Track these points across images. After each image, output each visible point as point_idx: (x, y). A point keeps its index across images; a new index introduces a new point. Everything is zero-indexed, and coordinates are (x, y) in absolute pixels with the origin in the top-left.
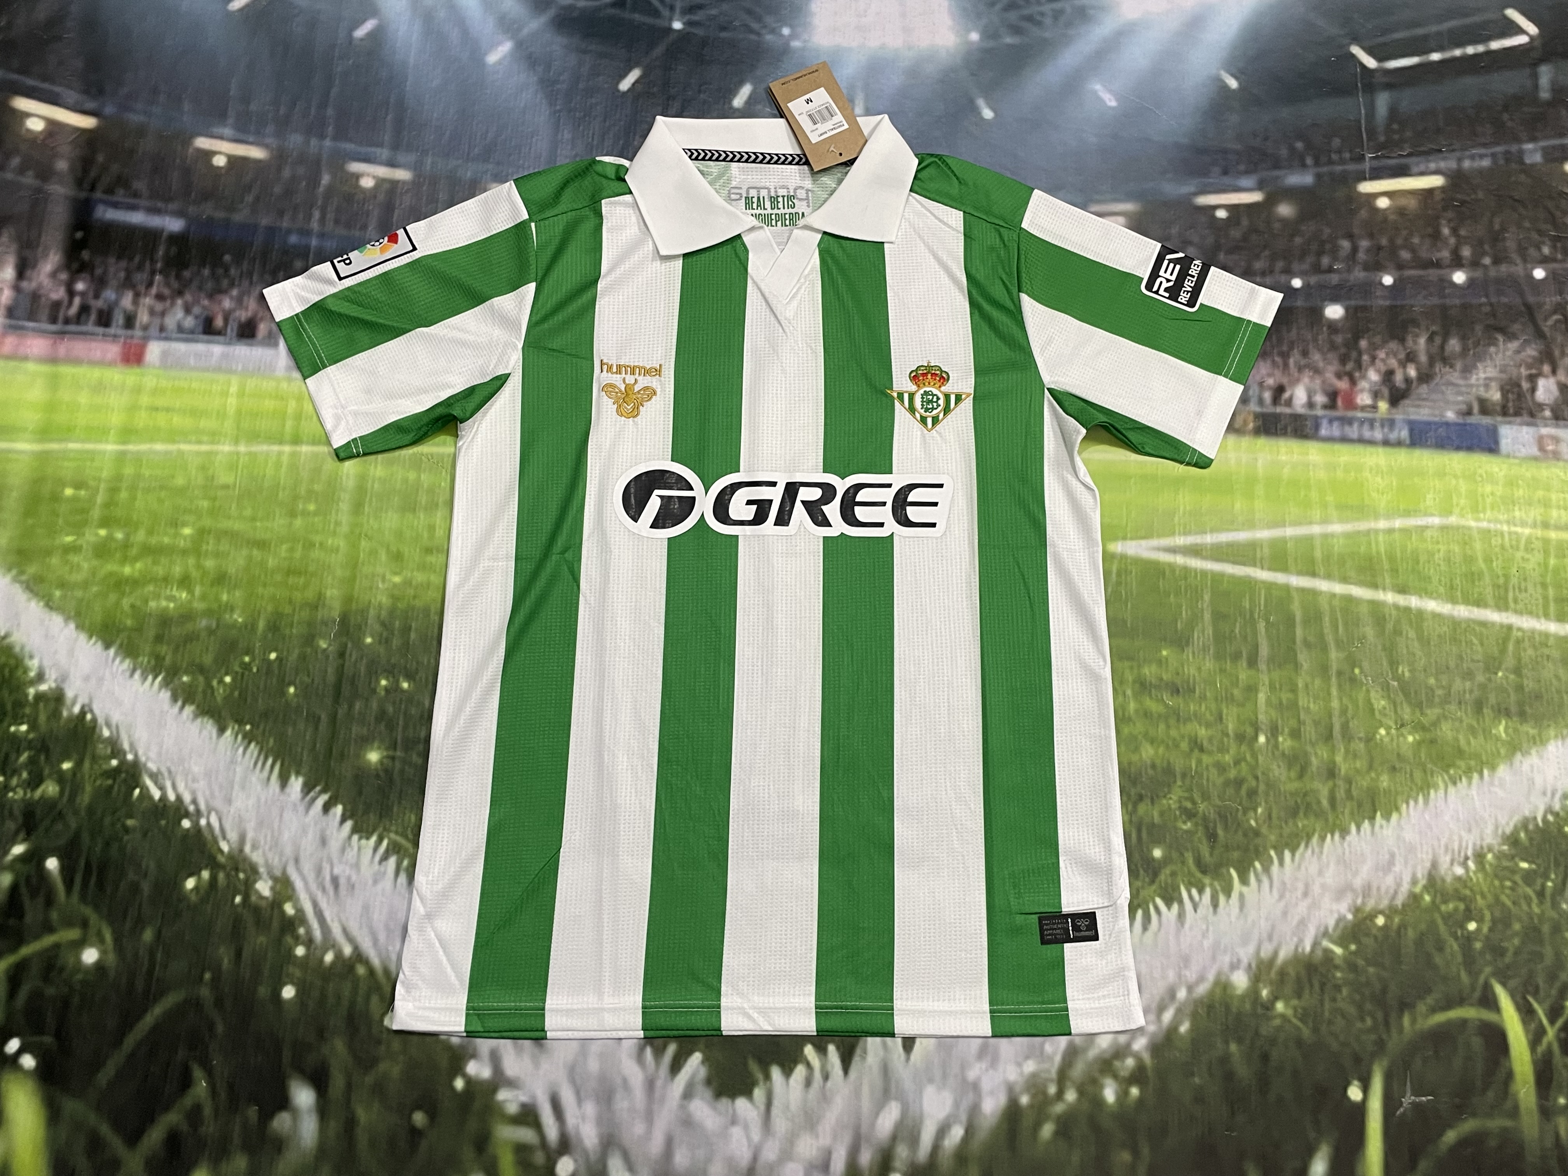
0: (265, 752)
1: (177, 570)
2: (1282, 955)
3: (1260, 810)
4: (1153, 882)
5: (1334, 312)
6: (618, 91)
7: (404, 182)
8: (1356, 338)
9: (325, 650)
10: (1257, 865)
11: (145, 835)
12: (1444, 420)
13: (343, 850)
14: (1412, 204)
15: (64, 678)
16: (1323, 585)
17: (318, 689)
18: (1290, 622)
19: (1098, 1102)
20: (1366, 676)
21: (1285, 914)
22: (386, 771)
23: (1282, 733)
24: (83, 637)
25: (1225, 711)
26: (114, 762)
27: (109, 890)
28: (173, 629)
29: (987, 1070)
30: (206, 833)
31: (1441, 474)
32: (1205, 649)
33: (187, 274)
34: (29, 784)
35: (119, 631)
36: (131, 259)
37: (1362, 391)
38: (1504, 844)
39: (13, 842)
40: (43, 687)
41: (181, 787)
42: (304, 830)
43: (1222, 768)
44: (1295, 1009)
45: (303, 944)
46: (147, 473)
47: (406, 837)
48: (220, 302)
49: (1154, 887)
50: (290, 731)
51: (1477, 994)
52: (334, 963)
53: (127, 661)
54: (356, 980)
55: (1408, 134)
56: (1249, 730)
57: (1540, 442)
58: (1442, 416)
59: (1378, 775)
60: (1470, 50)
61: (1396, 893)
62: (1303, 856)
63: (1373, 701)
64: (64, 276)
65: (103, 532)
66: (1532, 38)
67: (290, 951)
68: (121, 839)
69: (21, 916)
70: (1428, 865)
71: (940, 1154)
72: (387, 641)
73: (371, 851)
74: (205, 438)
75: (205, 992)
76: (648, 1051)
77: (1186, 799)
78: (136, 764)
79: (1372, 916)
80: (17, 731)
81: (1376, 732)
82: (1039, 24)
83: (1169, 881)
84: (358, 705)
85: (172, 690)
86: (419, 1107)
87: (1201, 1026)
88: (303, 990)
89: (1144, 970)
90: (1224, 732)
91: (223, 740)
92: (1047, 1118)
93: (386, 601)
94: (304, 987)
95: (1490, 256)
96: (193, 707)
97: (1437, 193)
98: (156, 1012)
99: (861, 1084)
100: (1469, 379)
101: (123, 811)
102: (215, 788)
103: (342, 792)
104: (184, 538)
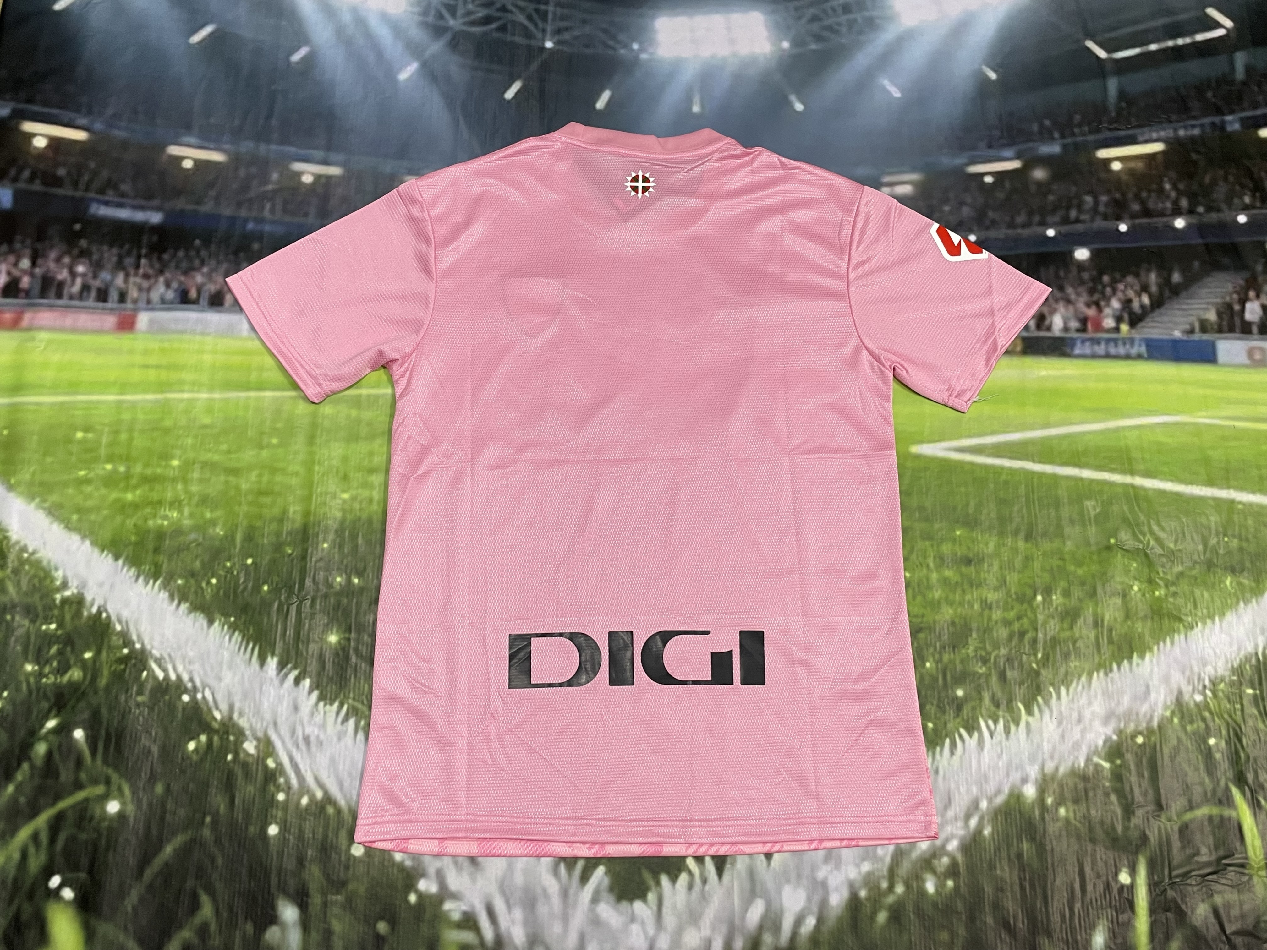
0: (247, 638)
1: (169, 495)
2: (1062, 770)
3: (1040, 655)
4: (958, 716)
5: (1082, 254)
6: (504, 99)
7: (337, 177)
8: (1101, 273)
9: (290, 555)
10: (1040, 699)
11: (153, 707)
12: (1172, 337)
13: (312, 714)
14: (1140, 165)
15: (83, 585)
16: (1083, 473)
18: (1057, 504)
19: (922, 892)
20: (1120, 544)
21: (1063, 736)
23: (1056, 594)
24: (96, 551)
25: (1008, 578)
26: (126, 651)
27: (126, 753)
28: (167, 542)
29: (832, 871)
30: (202, 705)
32: (990, 528)
33: (166, 256)
34: (58, 671)
35: (125, 546)
36: (121, 246)
37: (1107, 316)
38: (1233, 675)
39: (48, 718)
40: (68, 593)
41: (180, 668)
42: (280, 701)
43: (1007, 623)
44: (1074, 813)
45: (283, 790)
46: (141, 417)
47: (363, 703)
49: (958, 720)
50: (265, 620)
51: (1219, 796)
52: (308, 805)
53: (133, 570)
54: (327, 818)
55: (1134, 110)
56: (1029, 592)
57: (1250, 353)
58: (1171, 335)
59: (1133, 623)
60: (1180, 42)
61: (1152, 717)
62: (1076, 689)
63: (1127, 563)
65: (109, 467)
66: (1228, 30)
67: (273, 796)
68: (134, 712)
69: (57, 776)
70: (1175, 693)
71: (798, 939)
72: (340, 546)
73: (334, 715)
74: (187, 388)
75: (206, 833)
76: (562, 867)
77: (981, 648)
78: (143, 650)
80: (48, 629)
81: (1129, 588)
82: (836, 32)
83: (970, 715)
84: (319, 600)
85: (169, 591)
86: (382, 918)
87: (1000, 830)
88: (284, 828)
89: (953, 786)
90: (1008, 593)
91: (212, 630)
92: (881, 907)
93: (339, 515)
94: (285, 826)
95: (1203, 205)
96: (187, 605)
97: (1159, 156)
98: (168, 850)
99: (733, 886)
100: (1191, 304)
101: (134, 690)
102: (208, 668)
103: (309, 668)
104: (174, 468)
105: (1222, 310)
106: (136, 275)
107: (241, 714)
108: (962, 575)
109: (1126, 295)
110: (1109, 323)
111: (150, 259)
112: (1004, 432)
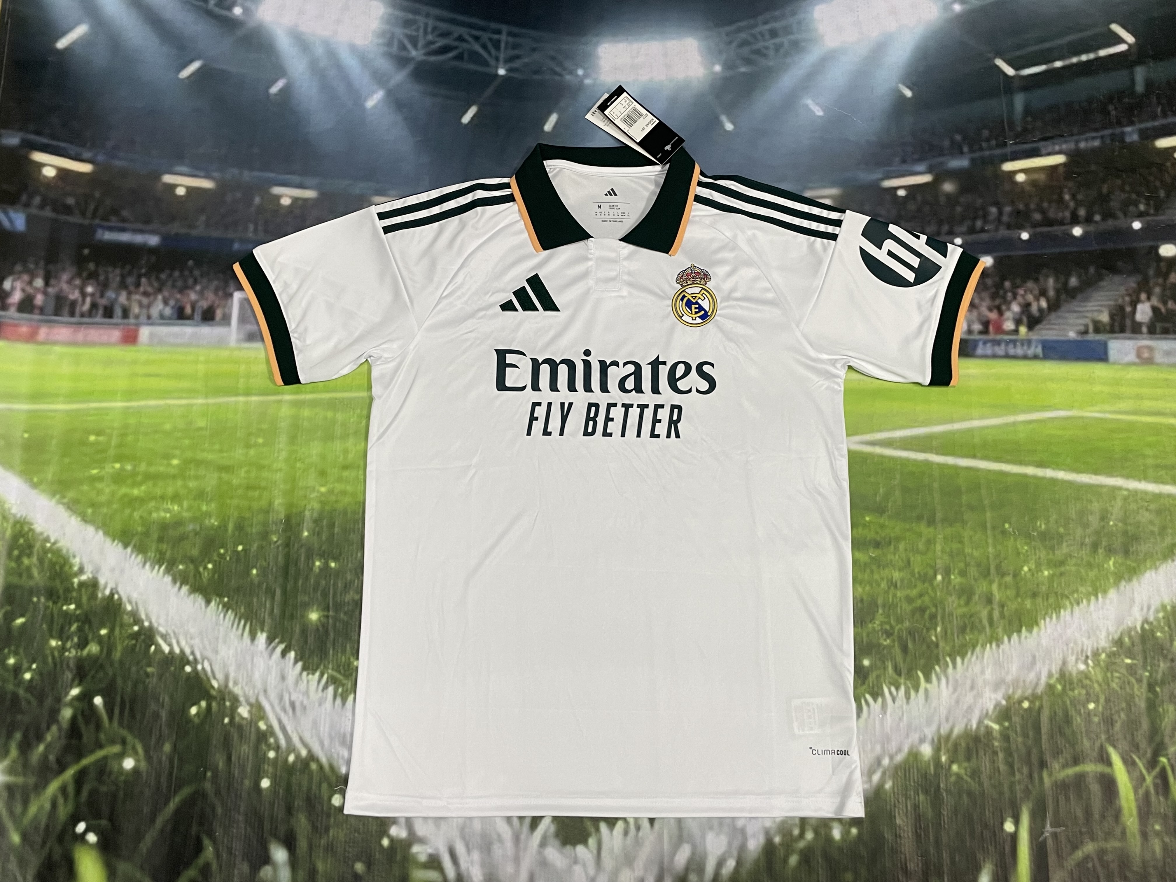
0: (238, 616)
1: (170, 490)
2: (956, 731)
3: (939, 629)
4: (864, 683)
6: (462, 123)
7: (312, 199)
8: (1003, 279)
9: (276, 542)
10: (937, 668)
11: (160, 677)
12: (1067, 338)
13: (297, 683)
14: (1042, 177)
15: (97, 570)
16: (982, 464)
17: (272, 569)
18: (958, 491)
19: (829, 839)
20: (1013, 529)
21: (957, 702)
24: (108, 540)
25: (912, 559)
26: (136, 628)
27: (138, 717)
28: (170, 532)
29: (750, 820)
30: (202, 675)
31: (1065, 379)
32: (897, 514)
33: (163, 276)
34: (79, 646)
35: (133, 536)
36: (123, 267)
37: (1008, 319)
38: (1113, 647)
39: (71, 687)
40: (84, 578)
41: (183, 643)
42: (269, 670)
43: (910, 600)
44: (966, 769)
45: (273, 749)
46: (145, 420)
47: (340, 672)
48: (188, 295)
49: (864, 687)
50: (255, 600)
51: (1095, 754)
52: (295, 762)
53: (140, 557)
54: (311, 774)
55: (1039, 124)
56: (931, 572)
58: (1066, 336)
59: (1023, 601)
60: (1084, 58)
61: (1037, 684)
62: (970, 660)
63: (1019, 546)
64: (78, 282)
65: (117, 466)
66: (1130, 46)
67: (265, 754)
68: (144, 683)
69: (79, 736)
70: (1060, 663)
71: (720, 879)
72: (319, 534)
73: (316, 683)
74: (184, 395)
75: (208, 786)
77: (886, 623)
78: (151, 628)
79: (1020, 702)
80: (68, 609)
81: (1021, 569)
82: (765, 56)
84: (301, 581)
85: (172, 575)
86: (359, 859)
87: (900, 783)
88: (274, 782)
90: (912, 573)
91: (209, 608)
92: (793, 851)
93: (316, 506)
94: (275, 781)
95: (1100, 214)
96: (187, 587)
97: (1060, 168)
98: (176, 801)
99: (663, 833)
100: (1086, 306)
101: (144, 662)
102: (206, 643)
103: (294, 642)
104: (174, 467)
105: (1114, 312)
106: (136, 293)
107: (236, 683)
108: (870, 557)
109: (1025, 299)
110: (1009, 325)
111: (149, 279)
112: (912, 427)
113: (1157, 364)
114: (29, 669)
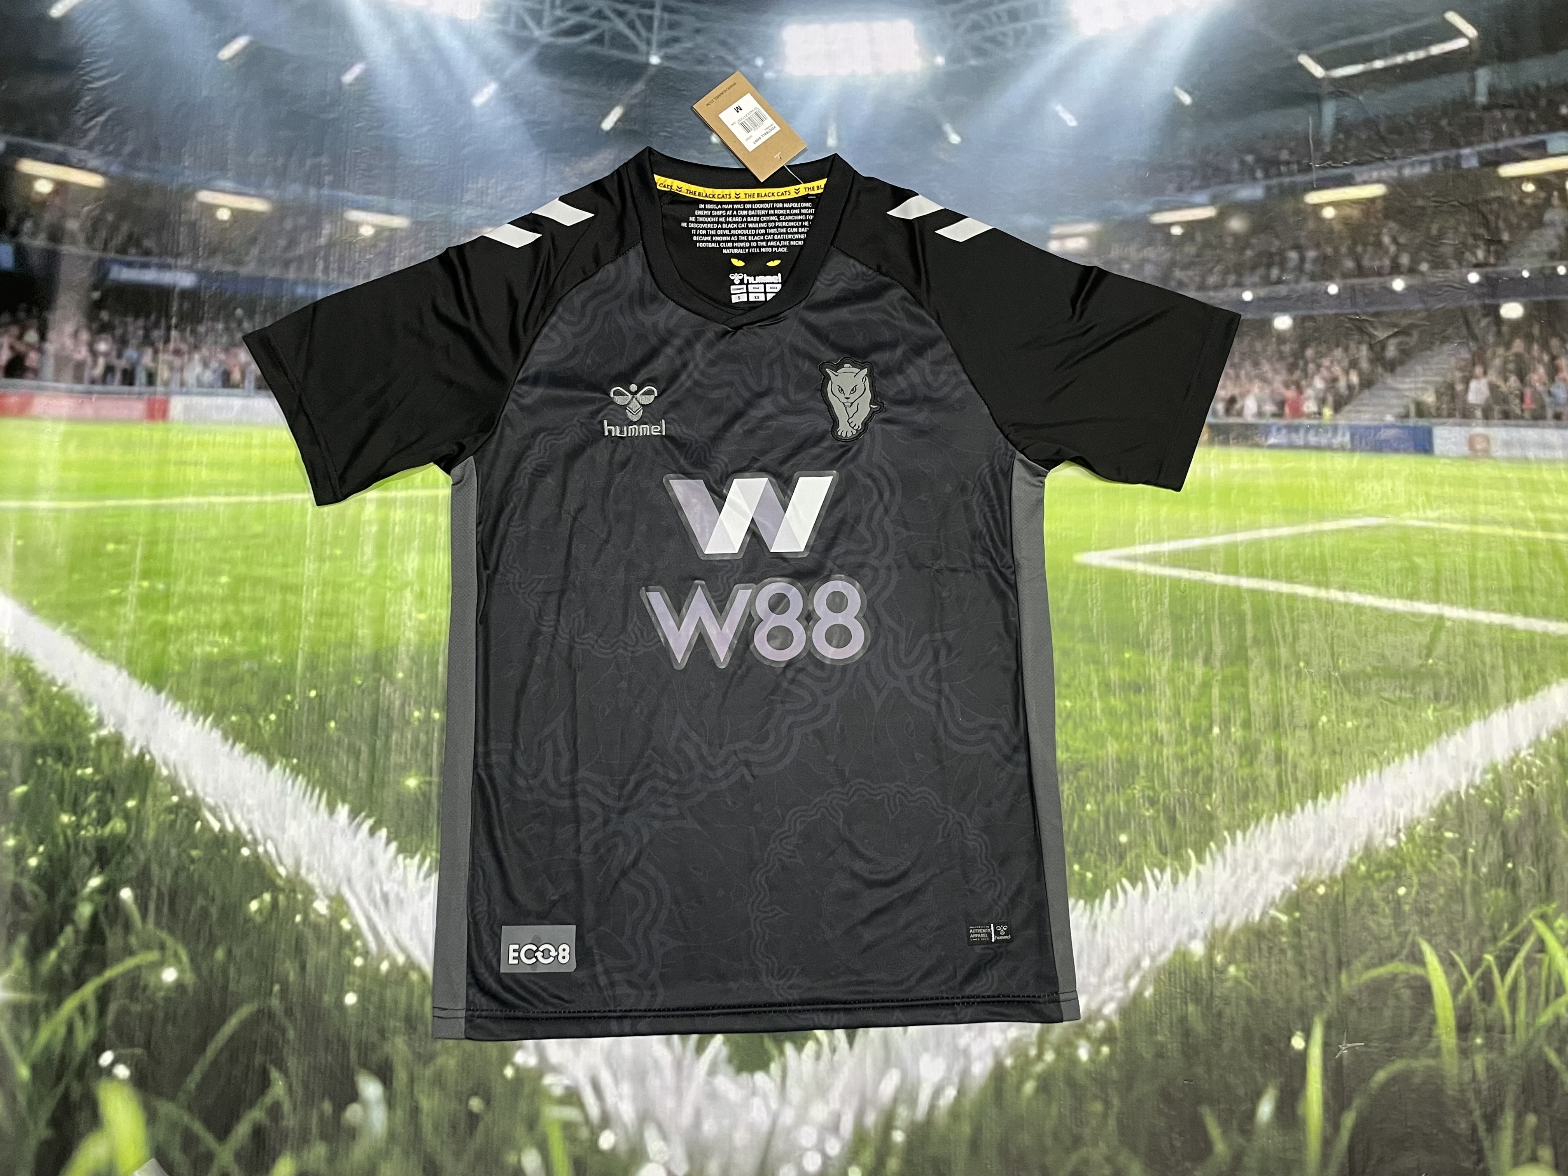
0: (312, 783)
1: (217, 617)
2: (1234, 924)
3: (1214, 796)
4: (1120, 864)
5: (1283, 322)
6: (601, 130)
7: (401, 230)
8: (1304, 345)
9: (360, 686)
10: (1212, 844)
11: (209, 862)
12: (1383, 423)
13: (390, 869)
14: (1355, 213)
15: (121, 721)
16: (1271, 586)
17: (356, 722)
18: (1241, 620)
19: (1074, 1061)
20: (1310, 669)
21: (1236, 888)
22: (424, 795)
23: (1234, 724)
24: (135, 684)
25: (1182, 707)
26: (175, 799)
27: (181, 915)
28: (219, 671)
29: (975, 1038)
30: (265, 860)
31: (1379, 476)
32: (1164, 650)
33: (202, 329)
34: (99, 822)
35: (168, 677)
36: (148, 317)
37: (1308, 398)
38: (1431, 817)
39: (89, 875)
40: (104, 732)
41: (238, 818)
42: (354, 854)
43: (1179, 759)
44: (1246, 972)
45: (361, 955)
46: (181, 525)
48: (236, 356)
49: (1120, 870)
50: (334, 762)
51: (1405, 952)
52: (389, 972)
53: (179, 704)
54: (411, 989)
55: (1353, 143)
56: (1204, 723)
58: (1381, 419)
59: (1320, 758)
60: (1412, 56)
62: (1253, 835)
63: (1316, 691)
64: (85, 336)
65: (145, 584)
66: (1471, 40)
67: (349, 962)
68: (188, 869)
69: (102, 940)
70: (1364, 838)
71: (936, 1112)
72: (417, 675)
73: (415, 869)
74: (234, 490)
75: (275, 1003)
77: (1148, 788)
78: (195, 799)
79: (1313, 887)
80: (83, 774)
81: (1318, 720)
82: (1001, 45)
83: (1134, 863)
84: (394, 737)
85: (222, 729)
86: (476, 1094)
87: (1163, 990)
88: (363, 997)
89: (1112, 943)
90: (1182, 726)
91: (273, 772)
92: (1029, 1076)
93: (414, 638)
94: (364, 995)
95: (1427, 262)
96: (243, 745)
97: (1379, 201)
98: (233, 1022)
99: (865, 1055)
100: (1406, 383)
101: (188, 842)
102: (270, 817)
103: (386, 816)
104: (222, 586)
108: (1130, 705)
109: (1330, 373)
110: (1310, 406)
111: (182, 331)
112: (1183, 538)
113: (1494, 459)
114: (35, 853)
